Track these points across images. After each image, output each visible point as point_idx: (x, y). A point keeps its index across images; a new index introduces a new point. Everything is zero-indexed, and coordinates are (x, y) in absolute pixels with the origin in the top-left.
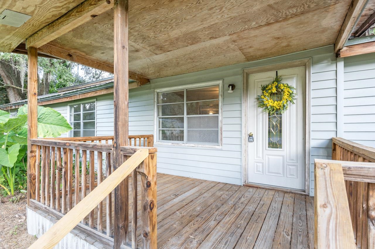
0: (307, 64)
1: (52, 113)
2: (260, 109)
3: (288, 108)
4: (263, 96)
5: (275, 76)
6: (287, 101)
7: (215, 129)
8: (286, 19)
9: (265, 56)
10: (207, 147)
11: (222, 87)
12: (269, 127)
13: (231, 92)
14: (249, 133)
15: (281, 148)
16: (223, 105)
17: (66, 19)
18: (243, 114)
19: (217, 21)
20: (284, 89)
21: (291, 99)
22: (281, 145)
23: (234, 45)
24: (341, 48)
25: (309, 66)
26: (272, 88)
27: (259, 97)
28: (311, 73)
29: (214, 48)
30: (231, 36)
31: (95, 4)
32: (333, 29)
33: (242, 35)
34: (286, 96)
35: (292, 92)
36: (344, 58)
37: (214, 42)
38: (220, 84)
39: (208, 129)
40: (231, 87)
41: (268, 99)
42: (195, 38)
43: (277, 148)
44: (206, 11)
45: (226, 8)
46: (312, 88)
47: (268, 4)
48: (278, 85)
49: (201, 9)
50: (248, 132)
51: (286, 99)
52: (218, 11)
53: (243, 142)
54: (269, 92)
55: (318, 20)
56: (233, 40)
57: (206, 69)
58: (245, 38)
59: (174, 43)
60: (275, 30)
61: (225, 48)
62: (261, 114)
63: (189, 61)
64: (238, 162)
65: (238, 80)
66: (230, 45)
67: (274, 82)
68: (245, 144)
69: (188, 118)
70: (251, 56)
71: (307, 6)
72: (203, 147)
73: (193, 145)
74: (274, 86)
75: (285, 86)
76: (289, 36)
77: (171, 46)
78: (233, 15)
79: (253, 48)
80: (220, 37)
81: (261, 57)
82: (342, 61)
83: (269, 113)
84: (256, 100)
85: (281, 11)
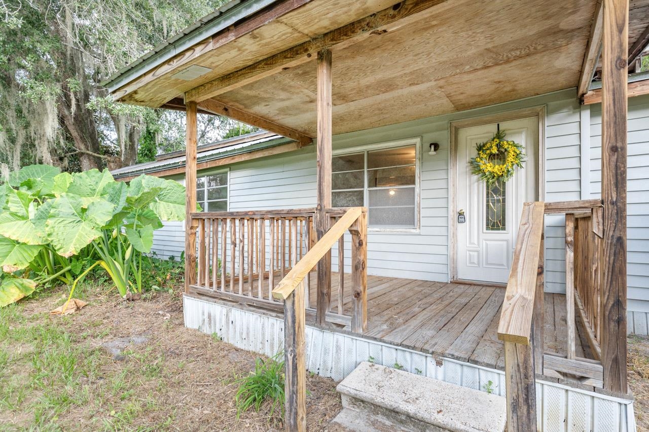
0: (540, 113)
1: (176, 188)
2: (475, 177)
3: (514, 175)
4: (479, 159)
5: (495, 131)
6: (513, 165)
7: (410, 206)
8: (508, 61)
9: (481, 104)
10: (398, 232)
11: (420, 147)
12: (488, 201)
13: (434, 153)
14: (458, 210)
15: (504, 229)
16: (422, 171)
17: (249, 71)
18: (451, 184)
19: (422, 66)
20: (508, 148)
21: (518, 161)
22: (504, 225)
23: (439, 92)
24: (584, 92)
25: (542, 117)
26: (491, 147)
27: (473, 161)
28: (546, 126)
29: (413, 96)
30: (438, 82)
31: (292, 58)
32: (571, 70)
33: (452, 79)
34: (510, 158)
35: (520, 152)
36: (591, 105)
37: (415, 89)
38: (416, 142)
39: (400, 206)
40: (433, 147)
41: (486, 162)
42: (391, 85)
43: (499, 230)
44: (411, 57)
45: (435, 53)
46: (546, 146)
47: (485, 48)
48: (500, 143)
49: (405, 55)
50: (458, 208)
51: (512, 162)
52: (426, 56)
53: (450, 222)
54: (487, 153)
55: (549, 61)
56: (439, 85)
57: (397, 122)
58: (455, 83)
59: (361, 92)
60: (495, 73)
61: (427, 95)
62: (476, 184)
63: (377, 112)
64: (443, 250)
65: (443, 137)
66: (435, 92)
67: (494, 138)
68: (453, 226)
69: (370, 191)
70: (462, 104)
71: (533, 48)
72: (393, 232)
73: (378, 230)
74: (495, 144)
75: (509, 144)
76: (514, 80)
77: (358, 95)
78: (442, 60)
79: (465, 95)
80: (423, 83)
81: (475, 105)
82: (587, 109)
83: (488, 182)
84: (469, 164)
85: (502, 54)
